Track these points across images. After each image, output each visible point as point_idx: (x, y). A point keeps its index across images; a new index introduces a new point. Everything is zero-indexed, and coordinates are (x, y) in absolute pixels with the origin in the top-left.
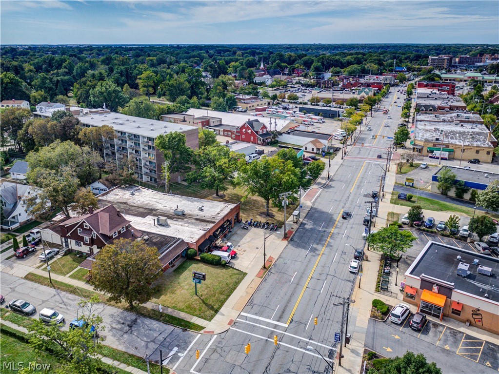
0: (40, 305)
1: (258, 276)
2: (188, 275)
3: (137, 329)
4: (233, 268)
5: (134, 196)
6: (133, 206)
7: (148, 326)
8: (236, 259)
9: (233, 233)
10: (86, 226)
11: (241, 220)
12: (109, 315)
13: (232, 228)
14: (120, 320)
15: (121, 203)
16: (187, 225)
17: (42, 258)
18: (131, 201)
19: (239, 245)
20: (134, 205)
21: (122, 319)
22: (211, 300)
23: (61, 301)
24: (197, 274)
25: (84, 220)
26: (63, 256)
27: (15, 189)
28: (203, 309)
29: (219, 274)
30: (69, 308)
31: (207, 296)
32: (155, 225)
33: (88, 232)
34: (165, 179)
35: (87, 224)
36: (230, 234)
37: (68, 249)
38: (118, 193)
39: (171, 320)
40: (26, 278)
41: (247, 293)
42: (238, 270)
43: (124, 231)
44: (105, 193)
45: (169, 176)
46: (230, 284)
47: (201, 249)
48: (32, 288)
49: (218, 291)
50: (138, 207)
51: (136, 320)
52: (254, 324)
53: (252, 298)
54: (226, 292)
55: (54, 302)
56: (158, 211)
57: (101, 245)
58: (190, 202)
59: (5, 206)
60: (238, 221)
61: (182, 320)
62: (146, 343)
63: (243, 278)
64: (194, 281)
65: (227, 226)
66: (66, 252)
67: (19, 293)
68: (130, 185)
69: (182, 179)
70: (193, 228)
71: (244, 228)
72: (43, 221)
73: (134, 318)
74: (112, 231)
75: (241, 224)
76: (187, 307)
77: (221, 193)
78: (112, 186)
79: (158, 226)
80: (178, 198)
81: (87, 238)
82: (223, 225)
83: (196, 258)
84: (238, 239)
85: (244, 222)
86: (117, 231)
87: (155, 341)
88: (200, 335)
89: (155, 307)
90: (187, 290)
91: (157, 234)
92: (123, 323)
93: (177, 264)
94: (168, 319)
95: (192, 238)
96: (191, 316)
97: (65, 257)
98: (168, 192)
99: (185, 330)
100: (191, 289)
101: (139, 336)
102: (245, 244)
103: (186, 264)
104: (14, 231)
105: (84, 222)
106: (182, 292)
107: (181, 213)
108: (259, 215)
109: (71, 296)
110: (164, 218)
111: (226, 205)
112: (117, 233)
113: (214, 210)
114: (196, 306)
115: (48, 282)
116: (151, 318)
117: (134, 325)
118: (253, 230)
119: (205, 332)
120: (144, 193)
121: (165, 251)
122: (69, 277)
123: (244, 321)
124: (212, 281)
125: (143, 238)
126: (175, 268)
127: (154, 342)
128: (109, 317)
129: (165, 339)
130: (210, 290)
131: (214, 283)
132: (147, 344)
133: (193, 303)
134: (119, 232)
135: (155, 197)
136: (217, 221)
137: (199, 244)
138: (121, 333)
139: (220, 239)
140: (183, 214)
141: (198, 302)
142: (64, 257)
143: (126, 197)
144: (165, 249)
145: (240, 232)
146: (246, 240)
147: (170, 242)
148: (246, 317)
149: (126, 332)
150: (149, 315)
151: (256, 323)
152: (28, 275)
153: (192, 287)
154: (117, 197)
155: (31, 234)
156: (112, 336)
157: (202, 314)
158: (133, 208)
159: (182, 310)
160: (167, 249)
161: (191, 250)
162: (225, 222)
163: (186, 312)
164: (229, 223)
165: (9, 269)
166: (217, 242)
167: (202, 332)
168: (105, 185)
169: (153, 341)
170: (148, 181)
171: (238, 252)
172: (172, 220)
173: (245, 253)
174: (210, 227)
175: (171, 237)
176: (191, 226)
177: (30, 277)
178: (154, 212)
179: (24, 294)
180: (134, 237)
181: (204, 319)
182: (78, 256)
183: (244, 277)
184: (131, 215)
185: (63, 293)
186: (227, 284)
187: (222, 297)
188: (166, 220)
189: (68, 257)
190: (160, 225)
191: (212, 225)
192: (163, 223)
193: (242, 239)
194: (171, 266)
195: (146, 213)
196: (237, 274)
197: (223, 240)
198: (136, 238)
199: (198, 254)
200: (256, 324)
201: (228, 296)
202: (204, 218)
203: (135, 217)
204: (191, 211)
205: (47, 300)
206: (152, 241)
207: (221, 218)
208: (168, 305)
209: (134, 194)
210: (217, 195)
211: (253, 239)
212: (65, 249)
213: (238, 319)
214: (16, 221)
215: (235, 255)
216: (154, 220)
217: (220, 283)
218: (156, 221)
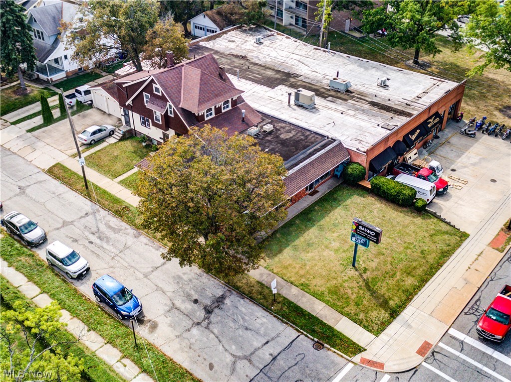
0: (58, 229)
1: (494, 244)
2: (341, 217)
3: (221, 322)
4: (439, 218)
5: (262, 46)
6: (256, 64)
7: (243, 318)
8: (445, 198)
9: (442, 140)
10: (157, 90)
11: (462, 116)
12: (174, 277)
13: (440, 130)
14: (192, 292)
15: (237, 56)
16: (351, 112)
17: (82, 139)
18: (255, 54)
19: (453, 167)
20: (258, 62)
21: (196, 291)
22: (384, 284)
23: (94, 229)
24: (363, 227)
25: (152, 77)
26: (120, 140)
27: (60, 10)
28: (365, 302)
29: (407, 226)
30: (105, 245)
31: (375, 273)
32: (290, 106)
33: (160, 103)
34: (320, 20)
35: (158, 86)
36: (436, 141)
37: (128, 128)
38: (233, 39)
39: (293, 315)
40: (50, 172)
41: (467, 282)
42: (448, 224)
43: (227, 110)
44: (212, 37)
45: (329, 14)
46: (430, 253)
47: (374, 167)
48: (54, 193)
49: (401, 266)
50: (265, 67)
51: (223, 297)
52: (480, 366)
53: (476, 297)
54: (419, 272)
55: (82, 228)
56: (300, 78)
57: (181, 131)
58: (362, 70)
59: (43, 40)
60: (455, 117)
61: (317, 319)
62: (233, 359)
63: (458, 245)
64: (354, 239)
65: (435, 124)
66: (124, 134)
67: (31, 199)
68: (258, 26)
69: (353, 26)
70: (364, 120)
71: (466, 134)
72: (104, 74)
73: (219, 292)
74: (203, 106)
75: (460, 124)
76: (331, 292)
77: (424, 58)
78: (228, 25)
79: (295, 107)
80: (341, 59)
81: (158, 113)
82: (426, 122)
83: (361, 183)
84: (451, 155)
85: (467, 122)
86: (213, 108)
87: (253, 358)
88: (350, 365)
89: (264, 277)
90: (337, 251)
91: (290, 124)
92: (196, 301)
93: (323, 190)
94: (287, 311)
95: (360, 141)
96: (337, 314)
97: (123, 143)
98: (325, 46)
99: (318, 346)
100: (344, 251)
101: (220, 338)
102: (465, 167)
103: (340, 193)
104: (54, 86)
105: (152, 81)
106: (325, 253)
107: (342, 88)
108: (500, 111)
109: (115, 221)
110: (310, 93)
111: (435, 82)
112: (213, 111)
113: (409, 88)
114: (349, 291)
115: (83, 186)
116: (252, 299)
117: (216, 310)
118: (486, 140)
119: (364, 361)
120: (281, 43)
121: (301, 161)
122: (121, 182)
123: (457, 353)
124: (390, 241)
125: (262, 127)
126: (316, 197)
127: (250, 361)
128: (171, 281)
129: (274, 359)
130: (385, 262)
131: (394, 245)
132: (234, 363)
133: (346, 285)
134: (218, 110)
135: (297, 52)
136: (415, 113)
137: (372, 156)
138: (187, 323)
139: (415, 151)
140: (348, 91)
141: (355, 285)
142: (120, 144)
143: (248, 47)
144: (302, 156)
145: (457, 140)
146: (469, 158)
147: (312, 143)
148: (462, 342)
149: (199, 324)
150: (250, 292)
151: (486, 365)
152: (54, 166)
153: (346, 247)
154: (232, 45)
155: (76, 94)
156: (170, 326)
157: (362, 316)
158: (255, 68)
159: (319, 296)
160: (304, 159)
161: (355, 166)
162: (430, 118)
163: (327, 302)
164: (438, 119)
165: (29, 150)
166: (408, 156)
167: (357, 358)
168: (214, 21)
169: (248, 358)
170: (291, 25)
171: (450, 182)
172: (323, 100)
173: (465, 188)
174: (400, 124)
175: (316, 133)
176: (360, 116)
177: (57, 172)
178: (292, 80)
179: (38, 202)
180: (246, 124)
181: (365, 327)
182: (144, 144)
183: (461, 241)
184: (250, 79)
185: (103, 213)
186: (422, 252)
187: (409, 282)
188: (311, 98)
189: (128, 145)
190: (299, 106)
191: (404, 120)
192: (306, 103)
193: (460, 157)
194: (309, 192)
195: (277, 79)
196: (447, 233)
197: (420, 153)
198: (249, 126)
199: (366, 176)
200: (485, 369)
201: (424, 281)
202: (387, 104)
203: (255, 84)
204: (363, 85)
205: (72, 223)
206: (278, 137)
207: (425, 107)
208: (293, 279)
209: (261, 43)
210: (416, 62)
211: (484, 158)
212: (124, 128)
213: (441, 344)
214: (60, 68)
215: (445, 189)
216: (290, 94)
217: (407, 248)
218: (293, 98)
